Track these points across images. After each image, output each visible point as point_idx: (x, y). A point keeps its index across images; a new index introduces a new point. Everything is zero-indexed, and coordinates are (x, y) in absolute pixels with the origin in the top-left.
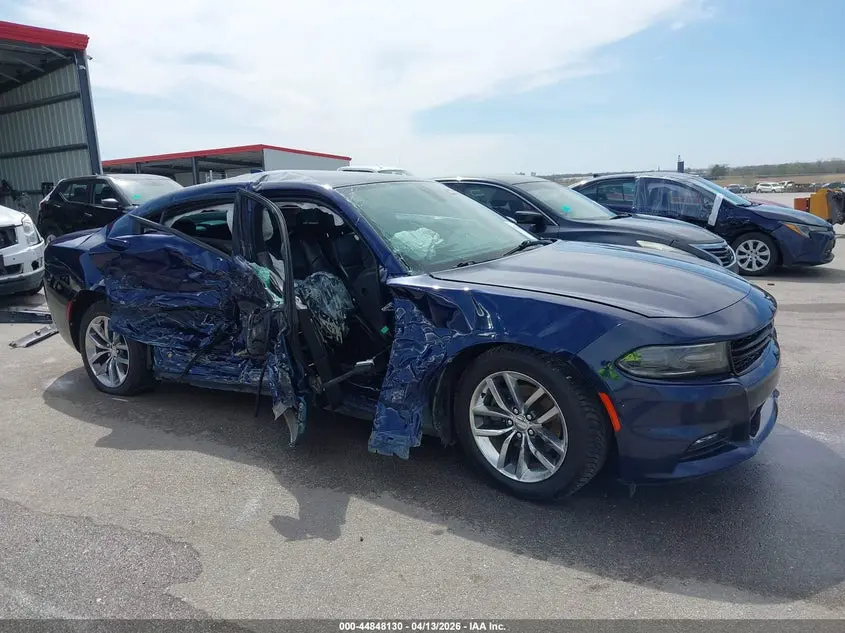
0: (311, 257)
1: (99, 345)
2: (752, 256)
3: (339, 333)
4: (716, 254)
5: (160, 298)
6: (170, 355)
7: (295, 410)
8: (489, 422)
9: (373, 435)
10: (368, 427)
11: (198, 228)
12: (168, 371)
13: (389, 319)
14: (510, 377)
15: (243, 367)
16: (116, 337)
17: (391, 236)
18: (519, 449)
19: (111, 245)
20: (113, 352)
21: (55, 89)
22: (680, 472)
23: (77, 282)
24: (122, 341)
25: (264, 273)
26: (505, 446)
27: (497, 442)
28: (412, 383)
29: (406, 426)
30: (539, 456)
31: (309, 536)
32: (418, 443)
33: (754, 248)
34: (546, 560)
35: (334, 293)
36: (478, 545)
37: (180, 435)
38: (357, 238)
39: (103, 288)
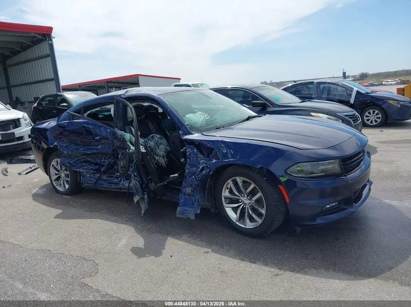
0: (152, 127)
1: (56, 172)
2: (372, 117)
3: (164, 163)
4: (349, 118)
5: (83, 149)
6: (88, 176)
7: (142, 199)
8: (231, 201)
9: (178, 209)
10: (176, 205)
11: (100, 116)
12: (88, 183)
13: (184, 155)
14: (239, 180)
15: (121, 180)
16: (63, 168)
17: (185, 116)
18: (245, 213)
19: (59, 126)
20: (63, 175)
21: (38, 54)
22: (319, 221)
23: (46, 143)
24: (66, 170)
25: (128, 136)
26: (239, 212)
27: (235, 210)
28: (195, 184)
29: (193, 204)
30: (254, 216)
31: (147, 255)
32: (198, 212)
33: (373, 113)
34: (255, 263)
35: (160, 144)
36: (225, 257)
37: (93, 212)
38: (169, 118)
39: (56, 146)
